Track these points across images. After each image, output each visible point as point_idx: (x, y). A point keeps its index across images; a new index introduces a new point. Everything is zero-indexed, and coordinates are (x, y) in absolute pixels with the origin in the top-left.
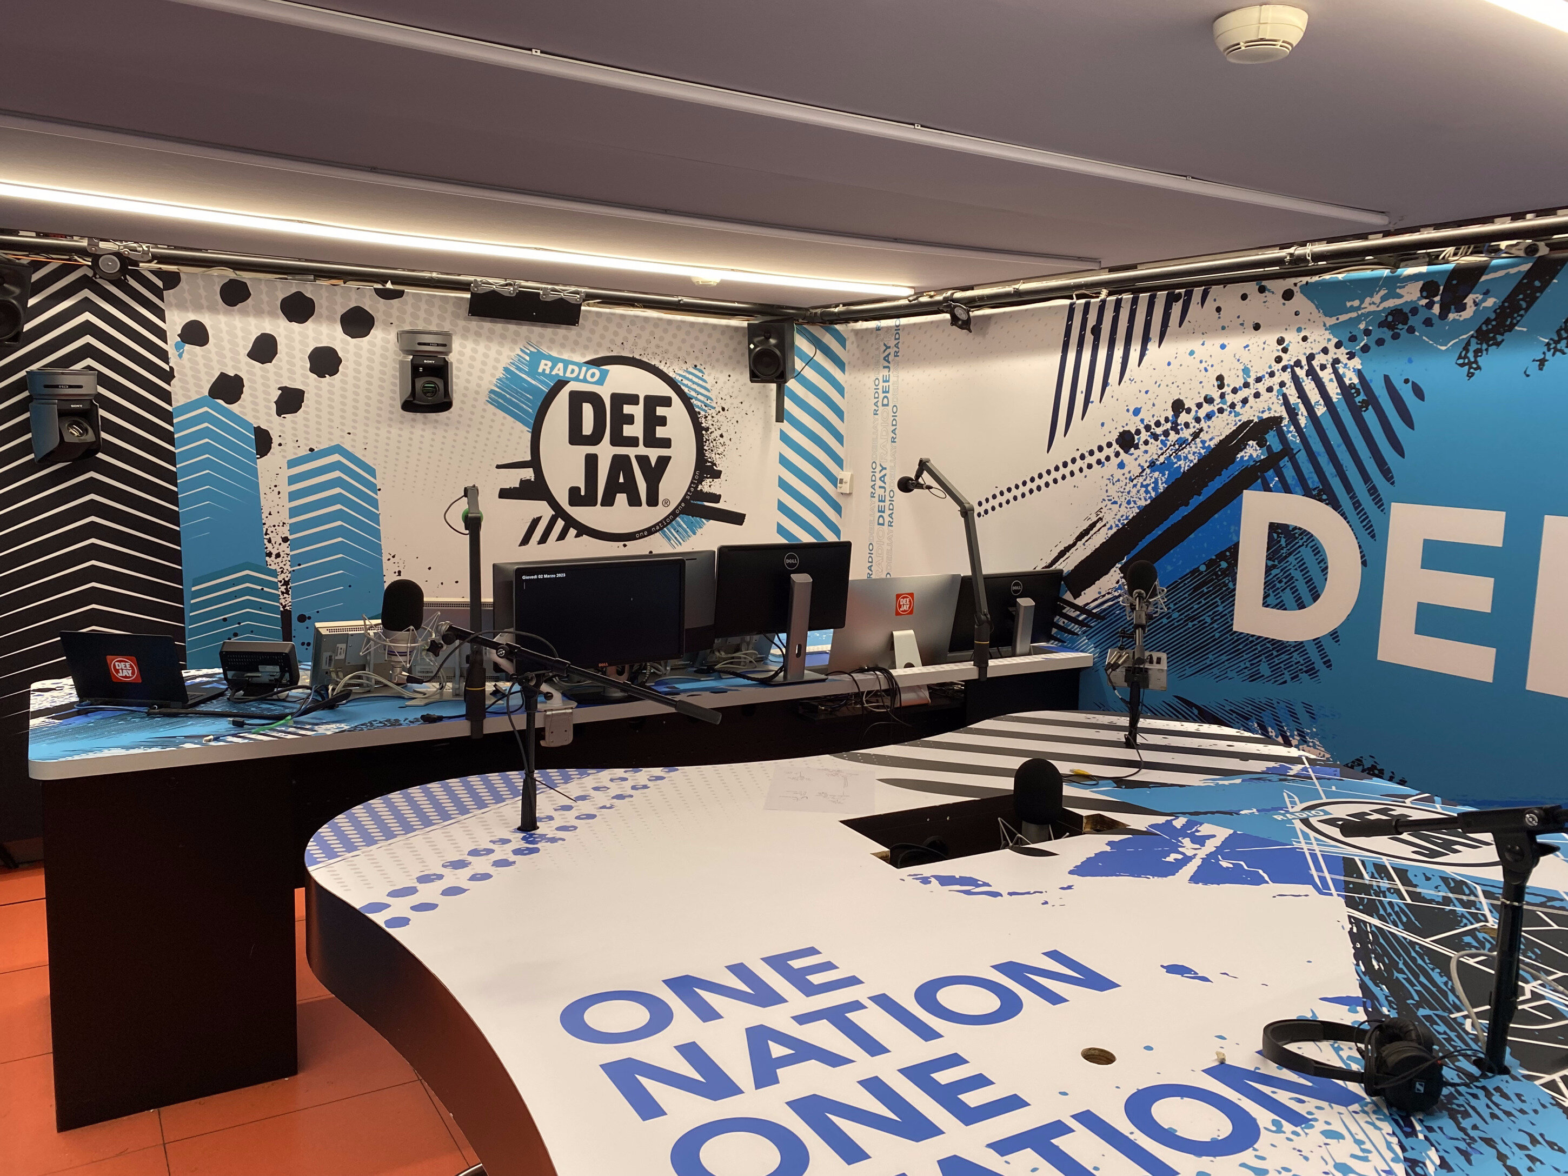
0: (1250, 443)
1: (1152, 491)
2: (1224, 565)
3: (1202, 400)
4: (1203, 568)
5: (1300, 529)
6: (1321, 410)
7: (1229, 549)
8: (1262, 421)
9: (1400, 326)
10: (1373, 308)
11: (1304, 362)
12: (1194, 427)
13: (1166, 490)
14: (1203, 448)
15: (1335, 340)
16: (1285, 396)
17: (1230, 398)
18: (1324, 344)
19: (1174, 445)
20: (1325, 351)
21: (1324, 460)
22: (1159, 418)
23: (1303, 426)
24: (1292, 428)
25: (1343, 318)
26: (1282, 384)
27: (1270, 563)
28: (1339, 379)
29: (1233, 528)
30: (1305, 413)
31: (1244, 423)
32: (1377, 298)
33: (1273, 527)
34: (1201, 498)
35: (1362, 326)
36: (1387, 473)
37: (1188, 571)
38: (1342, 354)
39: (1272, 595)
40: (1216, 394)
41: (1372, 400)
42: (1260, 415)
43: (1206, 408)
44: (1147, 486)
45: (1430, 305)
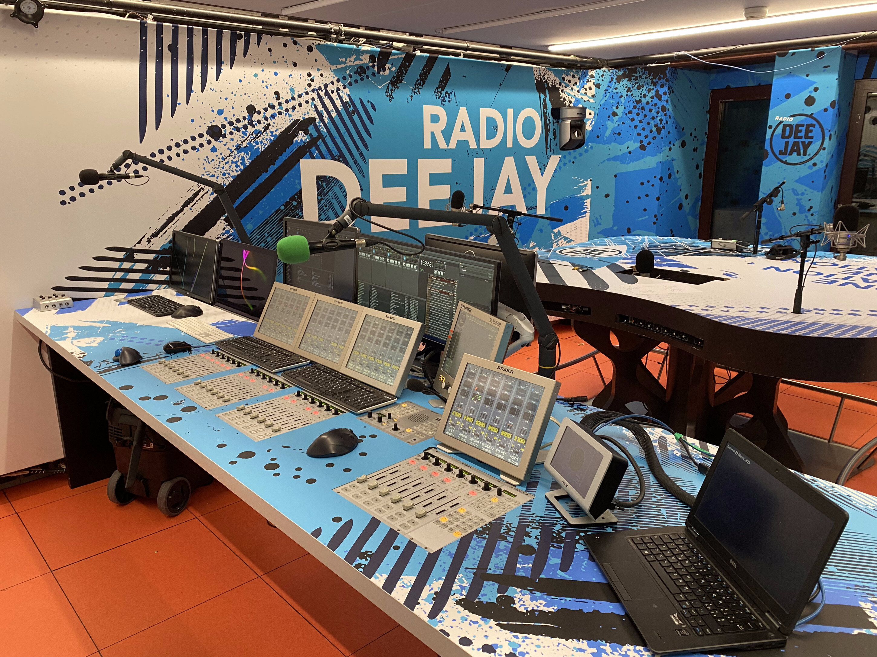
0: (300, 132)
1: (240, 165)
2: (295, 203)
3: (267, 106)
4: (283, 208)
5: (332, 177)
6: (334, 114)
7: (296, 194)
8: (305, 120)
9: (363, 75)
10: (351, 64)
11: (323, 88)
12: (264, 123)
13: (251, 164)
14: (272, 136)
15: (336, 78)
16: (315, 106)
17: (284, 106)
18: (332, 79)
19: (252, 134)
20: (332, 83)
21: (338, 140)
22: (238, 117)
23: (326, 123)
24: (321, 124)
25: (339, 66)
26: (313, 99)
27: (320, 198)
28: (341, 98)
29: (297, 181)
30: (327, 116)
31: (295, 121)
32: (352, 59)
33: (318, 177)
34: (276, 166)
35: (348, 72)
36: (365, 145)
37: (273, 211)
38: (340, 85)
39: (323, 214)
40: (276, 103)
41: (356, 110)
42: (304, 116)
43: (270, 112)
44: (236, 162)
45: (373, 66)
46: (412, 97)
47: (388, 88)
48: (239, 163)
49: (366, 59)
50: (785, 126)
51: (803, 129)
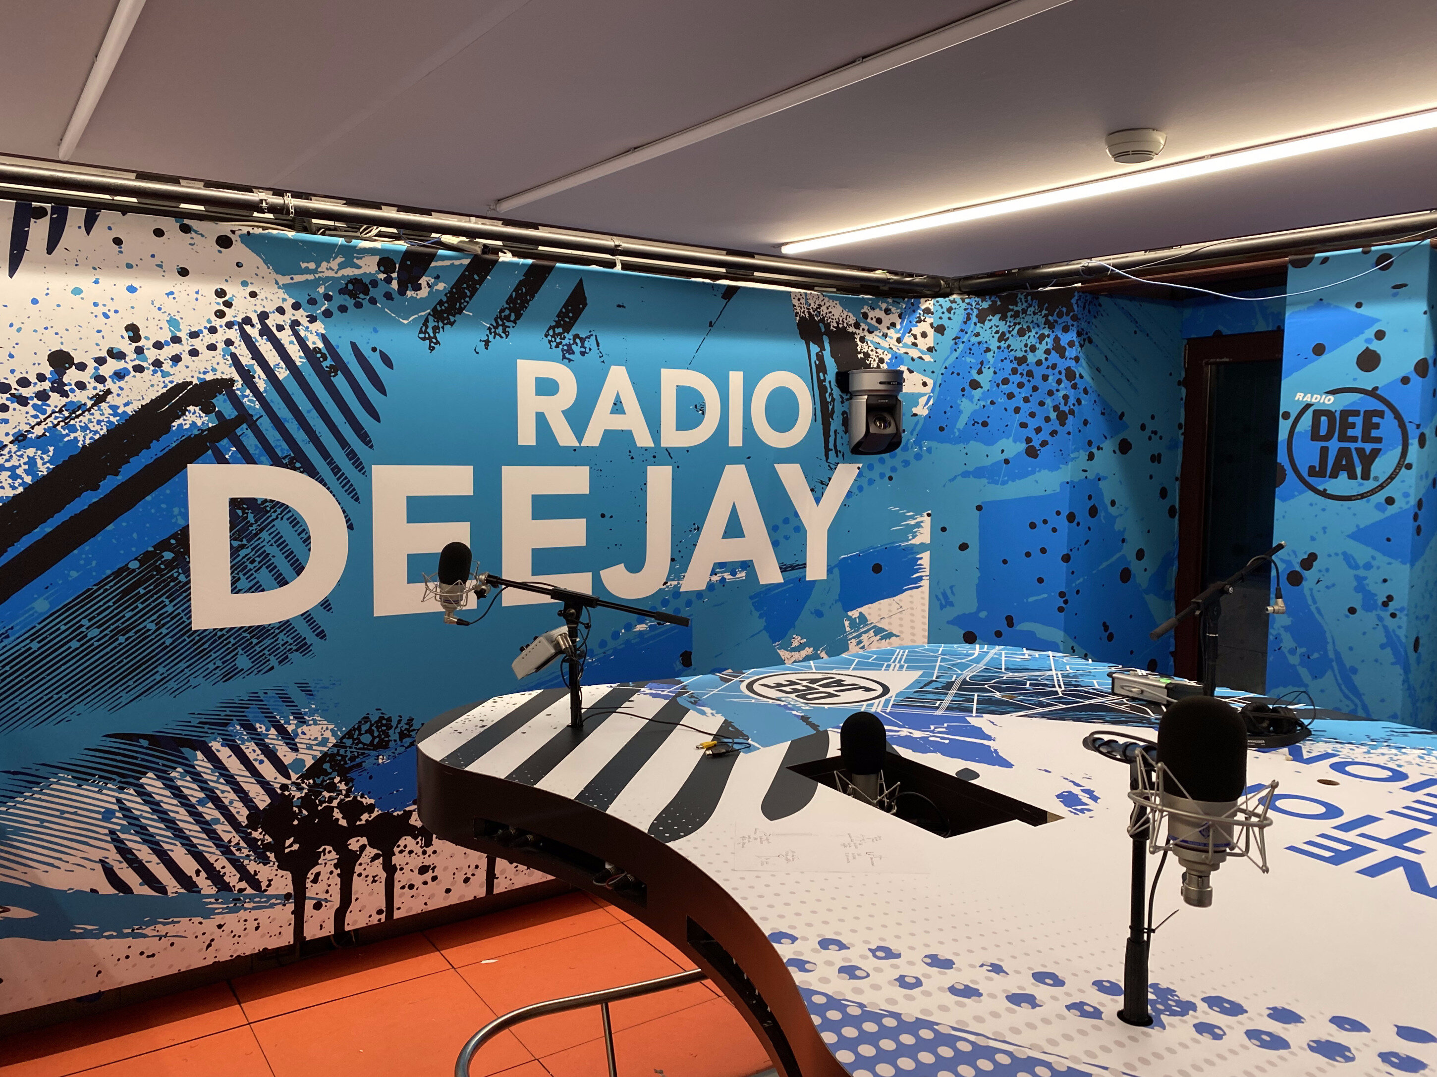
0: (191, 408)
1: (24, 475)
2: (168, 555)
3: (104, 354)
4: (134, 565)
5: (272, 501)
6: (283, 373)
7: (174, 536)
8: (204, 384)
9: (361, 296)
10: (331, 274)
11: (255, 320)
12: (93, 388)
13: (51, 473)
14: (114, 416)
15: (292, 301)
16: (234, 357)
17: (152, 354)
18: (280, 303)
19: (61, 411)
20: (281, 311)
21: (292, 426)
22: (24, 375)
23: (262, 390)
24: (248, 392)
25: (298, 278)
26: (229, 343)
27: (236, 544)
28: (302, 342)
29: (176, 510)
30: (263, 376)
31: (178, 385)
32: (334, 264)
33: (235, 503)
34: (120, 478)
35: (321, 290)
36: (364, 438)
37: (109, 572)
38: (301, 315)
39: (243, 578)
40: (128, 348)
41: (340, 366)
42: (202, 376)
43: (112, 365)
44: (13, 469)
45: (388, 280)
46: (487, 342)
47: (425, 324)
48: (19, 471)
49: (369, 267)
50: (1317, 414)
51: (1359, 421)
